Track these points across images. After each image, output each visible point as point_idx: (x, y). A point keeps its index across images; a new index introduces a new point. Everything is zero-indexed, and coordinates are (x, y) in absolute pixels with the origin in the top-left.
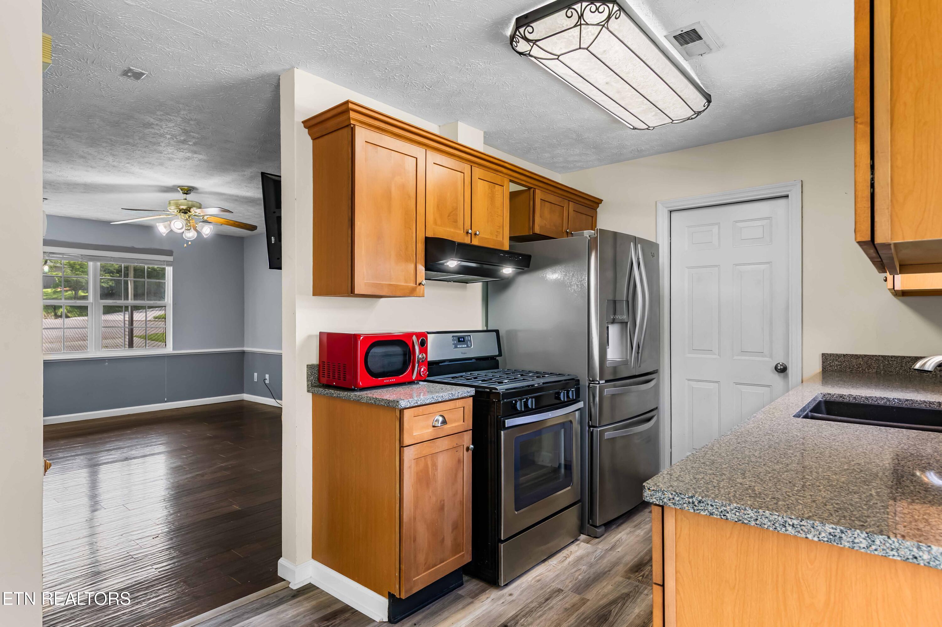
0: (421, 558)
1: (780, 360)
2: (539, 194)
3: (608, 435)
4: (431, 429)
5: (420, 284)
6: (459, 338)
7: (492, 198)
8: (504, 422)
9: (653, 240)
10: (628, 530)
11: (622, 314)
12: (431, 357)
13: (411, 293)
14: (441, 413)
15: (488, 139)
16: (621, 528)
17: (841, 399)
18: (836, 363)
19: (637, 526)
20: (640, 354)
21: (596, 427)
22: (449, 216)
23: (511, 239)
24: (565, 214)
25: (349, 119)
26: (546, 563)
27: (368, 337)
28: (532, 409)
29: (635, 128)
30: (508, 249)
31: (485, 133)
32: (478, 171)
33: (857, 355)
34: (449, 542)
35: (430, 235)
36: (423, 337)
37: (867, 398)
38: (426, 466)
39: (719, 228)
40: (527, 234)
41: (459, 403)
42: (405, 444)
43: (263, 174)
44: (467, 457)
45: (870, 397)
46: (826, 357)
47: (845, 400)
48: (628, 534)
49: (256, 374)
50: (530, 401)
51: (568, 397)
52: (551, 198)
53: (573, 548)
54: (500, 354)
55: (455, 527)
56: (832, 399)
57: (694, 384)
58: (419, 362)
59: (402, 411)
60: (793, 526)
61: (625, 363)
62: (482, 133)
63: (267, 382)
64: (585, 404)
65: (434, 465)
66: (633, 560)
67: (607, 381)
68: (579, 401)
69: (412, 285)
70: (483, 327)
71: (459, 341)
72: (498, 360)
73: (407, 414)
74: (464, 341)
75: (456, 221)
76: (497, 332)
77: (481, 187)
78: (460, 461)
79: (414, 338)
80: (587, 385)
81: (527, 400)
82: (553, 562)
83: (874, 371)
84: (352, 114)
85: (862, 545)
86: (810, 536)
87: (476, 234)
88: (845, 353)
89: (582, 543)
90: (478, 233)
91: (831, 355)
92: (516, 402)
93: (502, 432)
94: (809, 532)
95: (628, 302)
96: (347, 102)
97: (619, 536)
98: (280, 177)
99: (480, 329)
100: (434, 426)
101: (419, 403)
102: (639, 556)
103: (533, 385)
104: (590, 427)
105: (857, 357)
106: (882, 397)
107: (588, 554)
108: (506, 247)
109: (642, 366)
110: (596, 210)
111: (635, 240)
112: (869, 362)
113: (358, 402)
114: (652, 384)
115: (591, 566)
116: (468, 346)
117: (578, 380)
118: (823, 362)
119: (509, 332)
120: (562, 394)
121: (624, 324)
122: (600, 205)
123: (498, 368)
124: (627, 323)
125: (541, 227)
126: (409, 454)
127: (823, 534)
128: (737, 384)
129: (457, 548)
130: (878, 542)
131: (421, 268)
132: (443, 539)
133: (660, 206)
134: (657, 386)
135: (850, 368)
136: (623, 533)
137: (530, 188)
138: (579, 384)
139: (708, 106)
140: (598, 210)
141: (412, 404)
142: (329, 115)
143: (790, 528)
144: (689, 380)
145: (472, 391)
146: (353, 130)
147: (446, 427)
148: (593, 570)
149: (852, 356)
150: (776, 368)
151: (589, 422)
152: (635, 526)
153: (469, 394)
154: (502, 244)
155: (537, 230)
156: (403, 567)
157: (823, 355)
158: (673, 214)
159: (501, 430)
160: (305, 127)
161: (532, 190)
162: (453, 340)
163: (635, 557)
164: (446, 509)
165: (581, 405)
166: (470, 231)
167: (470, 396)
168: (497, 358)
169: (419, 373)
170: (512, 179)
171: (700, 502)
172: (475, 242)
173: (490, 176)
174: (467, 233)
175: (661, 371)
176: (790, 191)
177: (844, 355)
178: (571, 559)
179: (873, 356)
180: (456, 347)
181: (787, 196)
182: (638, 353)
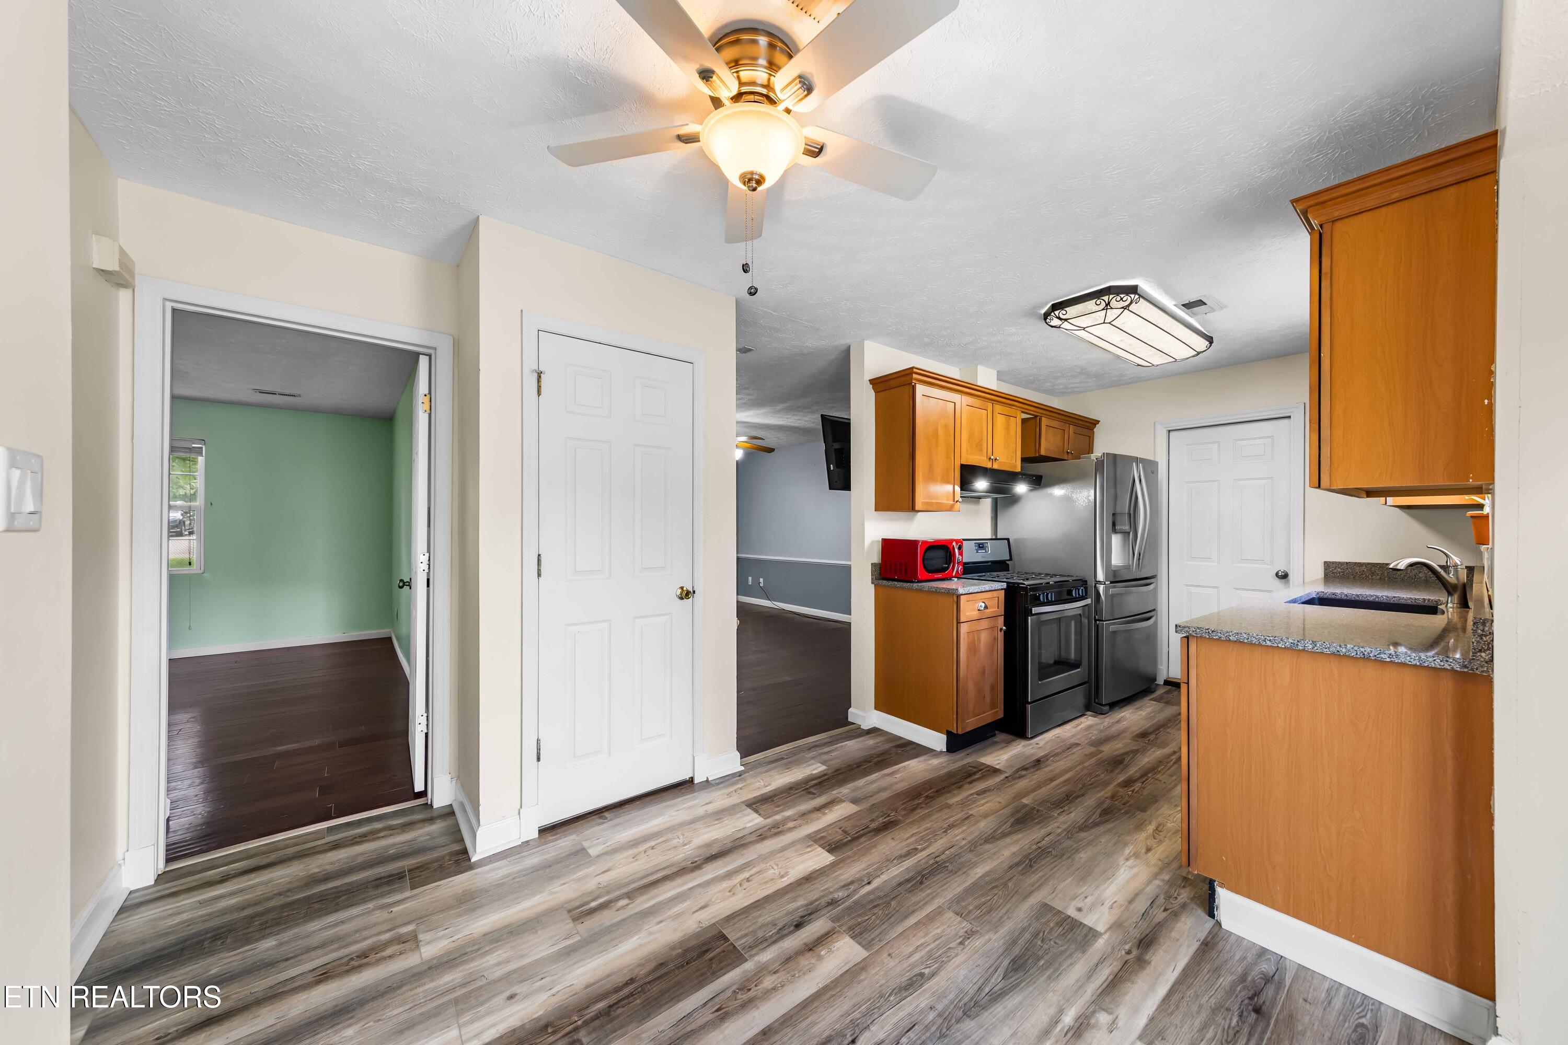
0: (971, 707)
1: (1282, 568)
2: (1045, 421)
3: (1112, 628)
4: (977, 612)
5: (957, 501)
6: (979, 545)
7: (1007, 428)
8: (1031, 610)
9: (1151, 458)
10: (1131, 711)
11: (1124, 525)
12: (966, 559)
13: (951, 509)
14: (983, 601)
15: (1000, 377)
16: (1123, 709)
17: (1333, 596)
18: (1339, 570)
19: (1139, 708)
20: (1141, 560)
21: (1102, 621)
22: (977, 446)
23: (1024, 460)
24: (1066, 437)
25: (912, 379)
26: (1061, 727)
27: (924, 542)
28: (1052, 601)
29: (1139, 365)
30: (1020, 470)
31: (998, 372)
32: (998, 408)
33: (1360, 563)
34: (988, 699)
35: (964, 463)
36: (960, 542)
37: (1357, 596)
38: (974, 640)
39: (1219, 446)
40: (1034, 456)
41: (995, 594)
42: (962, 621)
43: (822, 416)
44: (1001, 636)
45: (1360, 595)
46: (1327, 565)
47: (1337, 597)
48: (1131, 714)
49: (750, 578)
50: (1050, 595)
51: (1079, 594)
52: (1055, 423)
53: (1082, 719)
54: (1011, 559)
55: (993, 689)
56: (1325, 596)
57: (1193, 589)
58: (958, 563)
59: (958, 596)
60: (1270, 640)
61: (1127, 568)
62: (995, 372)
63: (762, 585)
64: (1092, 601)
65: (979, 639)
66: (1137, 730)
67: (1112, 582)
68: (1087, 598)
69: (952, 503)
70: (992, 536)
71: (980, 547)
72: (1008, 564)
73: (963, 599)
74: (983, 547)
75: (981, 450)
76: (1008, 540)
77: (1000, 420)
78: (996, 639)
79: (954, 544)
80: (1094, 585)
81: (1047, 594)
82: (1067, 727)
83: (1378, 577)
84: (915, 376)
85: (1309, 648)
86: (1280, 645)
87: (996, 459)
88: (1348, 561)
89: (1090, 717)
90: (998, 458)
91: (1333, 563)
92: (1040, 595)
93: (1030, 618)
94: (1279, 643)
95: (1130, 514)
96: (913, 368)
97: (1122, 714)
98: (850, 419)
99: (990, 537)
100: (979, 610)
101: (970, 592)
102: (1143, 728)
103: (1049, 583)
104: (1096, 620)
105: (1360, 565)
106: (1372, 594)
107: (1097, 724)
108: (1019, 469)
109: (1142, 571)
110: (1092, 430)
111: (1137, 460)
112: (1373, 569)
113: (920, 590)
114: (1151, 587)
115: (1101, 731)
116: (986, 552)
117: (1086, 581)
118: (1325, 569)
119: (1016, 540)
120: (1074, 591)
121: (1126, 534)
122: (1097, 425)
123: (1008, 570)
124: (1129, 533)
125: (1046, 449)
126: (964, 628)
127: (1288, 644)
128: (1236, 589)
129: (993, 705)
130: (1318, 645)
131: (958, 488)
132: (984, 696)
133: (1158, 427)
134: (1155, 589)
135: (1352, 575)
136: (1126, 712)
137: (1036, 416)
138: (1087, 584)
139: (1210, 346)
140: (1095, 430)
141: (966, 592)
142: (893, 376)
143: (1268, 642)
144: (1187, 585)
145: (1004, 585)
146: (914, 388)
147: (987, 611)
148: (1103, 734)
149: (1355, 563)
150: (1277, 574)
151: (1095, 617)
152: (1137, 709)
153: (1002, 587)
154: (1015, 466)
155: (1043, 453)
156: (960, 710)
157: (1325, 562)
158: (1172, 434)
159: (1028, 616)
160: (871, 384)
161: (1038, 418)
162: (976, 546)
163: (1140, 729)
164: (986, 672)
165: (1088, 601)
166: (992, 457)
167: (1002, 589)
168: (1007, 562)
169: (957, 571)
170: (1023, 410)
171: (1213, 632)
172: (996, 466)
173: (1006, 410)
174: (990, 458)
175: (1159, 577)
176: (1292, 412)
177: (1347, 563)
178: (1083, 726)
179: (1377, 564)
180: (977, 552)
181: (1289, 417)
182: (1139, 559)
